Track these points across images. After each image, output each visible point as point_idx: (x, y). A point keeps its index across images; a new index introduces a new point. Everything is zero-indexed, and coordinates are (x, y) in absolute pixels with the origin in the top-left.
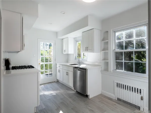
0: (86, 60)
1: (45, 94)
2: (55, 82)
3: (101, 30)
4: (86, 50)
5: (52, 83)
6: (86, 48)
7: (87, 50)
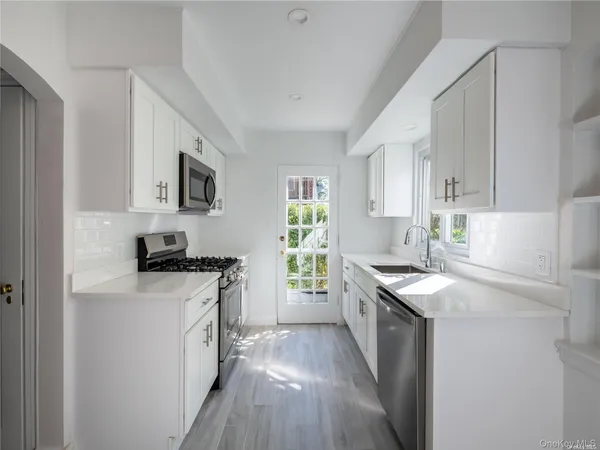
0: (461, 251)
1: (269, 372)
2: (334, 324)
3: (563, 48)
4: (446, 197)
5: (323, 329)
6: (447, 184)
7: (454, 196)
